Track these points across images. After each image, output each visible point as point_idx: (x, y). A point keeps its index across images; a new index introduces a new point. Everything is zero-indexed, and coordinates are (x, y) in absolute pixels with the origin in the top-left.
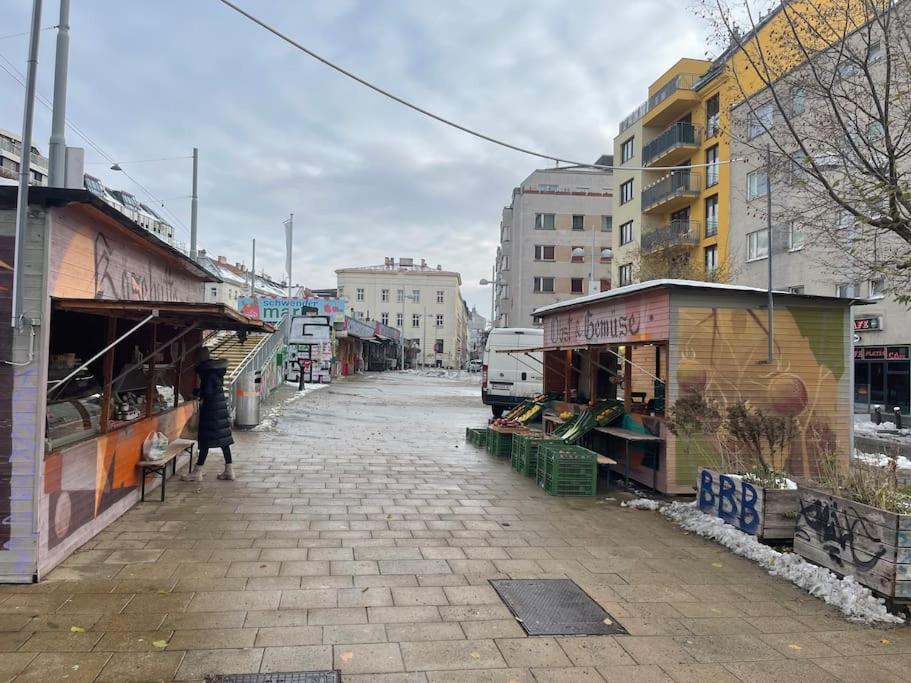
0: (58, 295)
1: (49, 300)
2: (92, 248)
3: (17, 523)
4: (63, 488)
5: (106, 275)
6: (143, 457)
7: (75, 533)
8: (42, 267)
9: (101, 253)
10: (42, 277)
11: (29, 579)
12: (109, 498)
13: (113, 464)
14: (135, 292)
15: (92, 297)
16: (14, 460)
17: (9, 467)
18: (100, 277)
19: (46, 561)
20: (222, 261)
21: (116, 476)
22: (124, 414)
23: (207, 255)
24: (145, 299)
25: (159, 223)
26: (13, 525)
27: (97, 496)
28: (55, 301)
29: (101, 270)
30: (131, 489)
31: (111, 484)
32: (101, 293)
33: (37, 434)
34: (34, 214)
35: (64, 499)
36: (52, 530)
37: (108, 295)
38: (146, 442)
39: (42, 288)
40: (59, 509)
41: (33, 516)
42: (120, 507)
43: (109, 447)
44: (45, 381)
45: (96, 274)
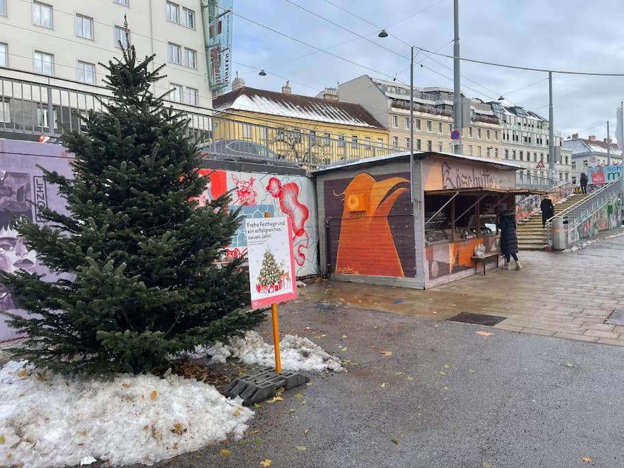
0: (426, 189)
1: (423, 192)
2: (441, 170)
3: (418, 269)
4: (434, 259)
5: (448, 179)
6: (474, 255)
7: (441, 278)
8: (420, 181)
9: (445, 170)
10: (420, 185)
11: (423, 288)
12: (457, 269)
13: (458, 255)
14: (464, 183)
15: (441, 189)
16: (416, 247)
17: (415, 250)
18: (445, 180)
19: (429, 284)
20: (592, 140)
21: (460, 260)
22: (466, 236)
23: (580, 137)
24: (471, 186)
25: (541, 122)
26: (417, 270)
27: (451, 266)
28: (425, 192)
29: (445, 177)
30: (469, 268)
31: (458, 263)
32: (446, 186)
33: (422, 239)
34: (416, 163)
35: (434, 264)
36: (430, 273)
37: (449, 187)
38: (476, 248)
39: (420, 188)
40: (433, 266)
41: (423, 266)
42: (463, 274)
43: (455, 247)
44: (424, 221)
45: (443, 179)
